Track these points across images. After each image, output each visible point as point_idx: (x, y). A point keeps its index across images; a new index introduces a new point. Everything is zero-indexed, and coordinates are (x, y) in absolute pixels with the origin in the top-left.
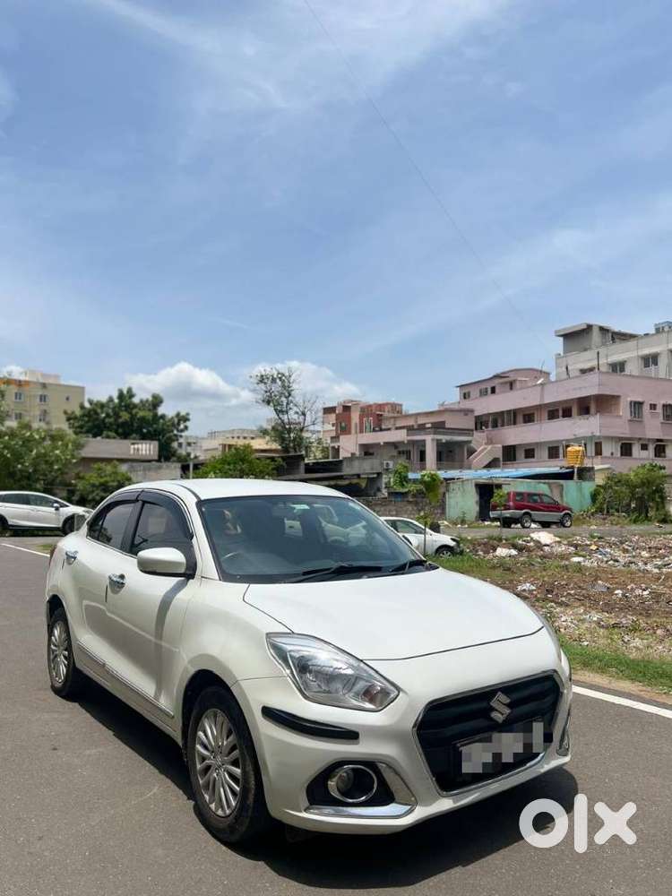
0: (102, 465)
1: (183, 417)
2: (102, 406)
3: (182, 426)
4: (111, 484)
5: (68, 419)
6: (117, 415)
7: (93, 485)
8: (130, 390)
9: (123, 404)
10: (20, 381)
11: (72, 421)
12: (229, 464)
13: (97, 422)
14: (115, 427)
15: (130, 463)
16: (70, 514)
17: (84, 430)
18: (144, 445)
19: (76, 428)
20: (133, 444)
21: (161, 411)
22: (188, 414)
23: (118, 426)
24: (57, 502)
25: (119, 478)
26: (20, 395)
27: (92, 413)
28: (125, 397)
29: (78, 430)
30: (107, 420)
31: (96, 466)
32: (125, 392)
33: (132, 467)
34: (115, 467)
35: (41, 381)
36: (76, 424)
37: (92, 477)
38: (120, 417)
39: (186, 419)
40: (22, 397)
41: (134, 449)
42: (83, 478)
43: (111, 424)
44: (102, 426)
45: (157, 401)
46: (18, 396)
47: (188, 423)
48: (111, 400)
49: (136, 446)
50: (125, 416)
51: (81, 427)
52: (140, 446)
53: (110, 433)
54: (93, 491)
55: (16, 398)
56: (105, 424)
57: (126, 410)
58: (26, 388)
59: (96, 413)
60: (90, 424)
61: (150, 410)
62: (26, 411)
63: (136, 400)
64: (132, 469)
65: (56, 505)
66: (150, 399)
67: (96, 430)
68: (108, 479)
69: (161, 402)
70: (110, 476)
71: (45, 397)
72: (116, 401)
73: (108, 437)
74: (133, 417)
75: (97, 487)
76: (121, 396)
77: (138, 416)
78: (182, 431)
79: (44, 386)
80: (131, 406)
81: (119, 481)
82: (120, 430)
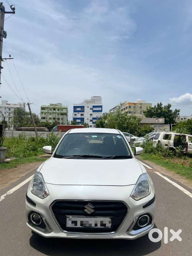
0: (146, 125)
1: (178, 110)
2: (153, 108)
3: (177, 114)
4: (148, 130)
5: (144, 113)
6: (157, 111)
7: (143, 131)
8: (161, 103)
9: (159, 107)
10: (135, 103)
11: (145, 113)
12: (186, 124)
13: (151, 113)
14: (156, 114)
15: (154, 125)
16: (134, 138)
17: (148, 116)
18: (160, 119)
19: (146, 115)
20: (157, 119)
21: (170, 109)
22: (179, 110)
23: (157, 114)
24: (130, 135)
25: (150, 129)
26: (135, 107)
27: (150, 111)
28: (159, 106)
29: (146, 116)
30: (154, 113)
31: (144, 126)
32: (159, 104)
33: (155, 125)
34: (149, 126)
35: (140, 103)
36: (146, 114)
37: (143, 129)
38: (158, 111)
39: (179, 111)
40: (135, 108)
41: (157, 121)
42: (140, 129)
43: (155, 114)
44: (153, 114)
45: (169, 106)
46: (134, 107)
47: (179, 113)
48: (155, 106)
49: (158, 120)
50: (159, 111)
51: (147, 115)
52: (159, 120)
53: (155, 116)
54: (143, 132)
55: (134, 108)
56: (154, 114)
57: (160, 109)
58: (136, 105)
59: (151, 111)
60: (150, 114)
61: (167, 109)
62: (136, 111)
63: (163, 106)
64: (155, 127)
65: (130, 136)
66: (167, 105)
67: (151, 116)
68: (147, 129)
69: (171, 106)
70: (148, 128)
71: (141, 107)
72: (157, 107)
73: (154, 117)
74: (162, 111)
75: (144, 131)
76: (158, 105)
77: (163, 111)
78: (177, 115)
79: (141, 104)
80: (162, 108)
81: (150, 130)
82: (158, 115)
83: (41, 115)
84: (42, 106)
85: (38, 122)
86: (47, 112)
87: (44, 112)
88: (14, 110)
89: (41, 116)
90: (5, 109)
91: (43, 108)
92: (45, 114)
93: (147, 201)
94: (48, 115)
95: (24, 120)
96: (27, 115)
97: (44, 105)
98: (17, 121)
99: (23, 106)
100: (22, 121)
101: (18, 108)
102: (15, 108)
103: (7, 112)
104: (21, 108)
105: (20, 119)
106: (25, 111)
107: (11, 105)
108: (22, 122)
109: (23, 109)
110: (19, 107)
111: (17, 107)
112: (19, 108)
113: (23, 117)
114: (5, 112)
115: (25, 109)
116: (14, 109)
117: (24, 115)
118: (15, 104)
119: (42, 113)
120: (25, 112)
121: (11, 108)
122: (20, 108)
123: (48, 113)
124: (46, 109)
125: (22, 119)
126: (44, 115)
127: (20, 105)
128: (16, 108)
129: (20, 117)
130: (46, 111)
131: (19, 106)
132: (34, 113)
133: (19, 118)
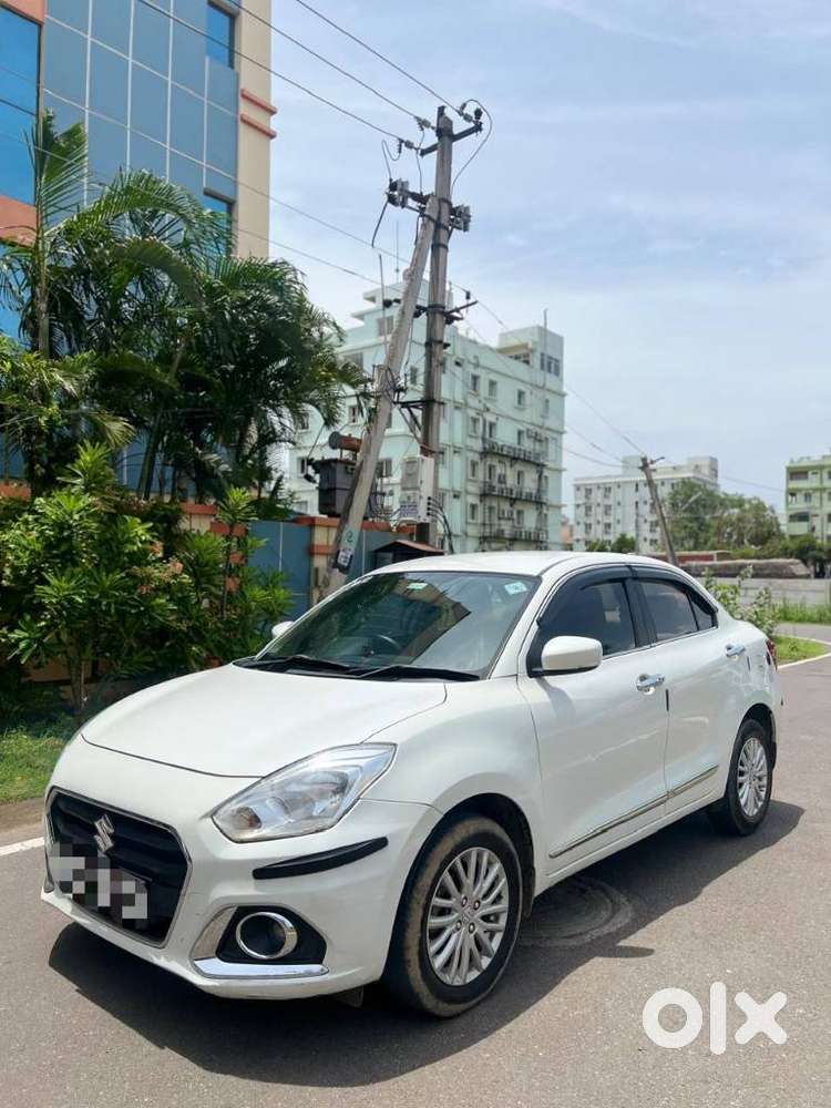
83: (787, 503)
84: (792, 461)
85: (774, 534)
86: (815, 490)
87: (800, 490)
88: (671, 490)
89: (788, 509)
90: (637, 489)
91: (796, 473)
92: (808, 497)
93: (280, 856)
94: (821, 503)
95: (712, 531)
96: (726, 508)
97: (802, 459)
98: (683, 534)
99: (706, 471)
100: (702, 536)
101: (684, 482)
102: (675, 481)
103: (645, 503)
104: (702, 480)
105: (695, 525)
106: (716, 493)
107: (660, 474)
108: (702, 540)
109: (705, 483)
110: (689, 478)
111: (683, 479)
112: (690, 482)
113: (708, 517)
114: (637, 503)
115: (716, 485)
116: (673, 485)
117: (714, 509)
118: (674, 468)
119: (793, 495)
120: (719, 497)
121: (660, 483)
122: (692, 480)
123: (822, 490)
124: (810, 473)
125: (703, 526)
126: (800, 505)
127: (697, 467)
128: (678, 484)
129: (697, 519)
130: (812, 482)
131: (691, 475)
132: (755, 498)
133: (692, 522)
